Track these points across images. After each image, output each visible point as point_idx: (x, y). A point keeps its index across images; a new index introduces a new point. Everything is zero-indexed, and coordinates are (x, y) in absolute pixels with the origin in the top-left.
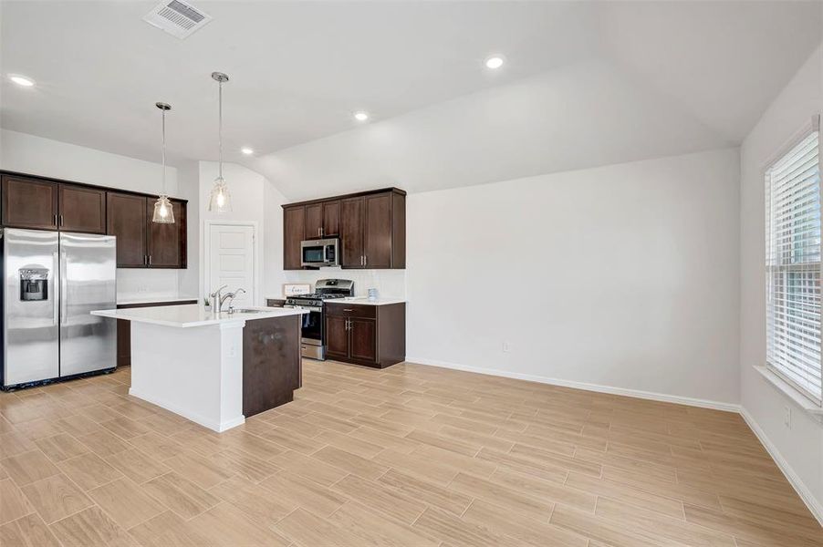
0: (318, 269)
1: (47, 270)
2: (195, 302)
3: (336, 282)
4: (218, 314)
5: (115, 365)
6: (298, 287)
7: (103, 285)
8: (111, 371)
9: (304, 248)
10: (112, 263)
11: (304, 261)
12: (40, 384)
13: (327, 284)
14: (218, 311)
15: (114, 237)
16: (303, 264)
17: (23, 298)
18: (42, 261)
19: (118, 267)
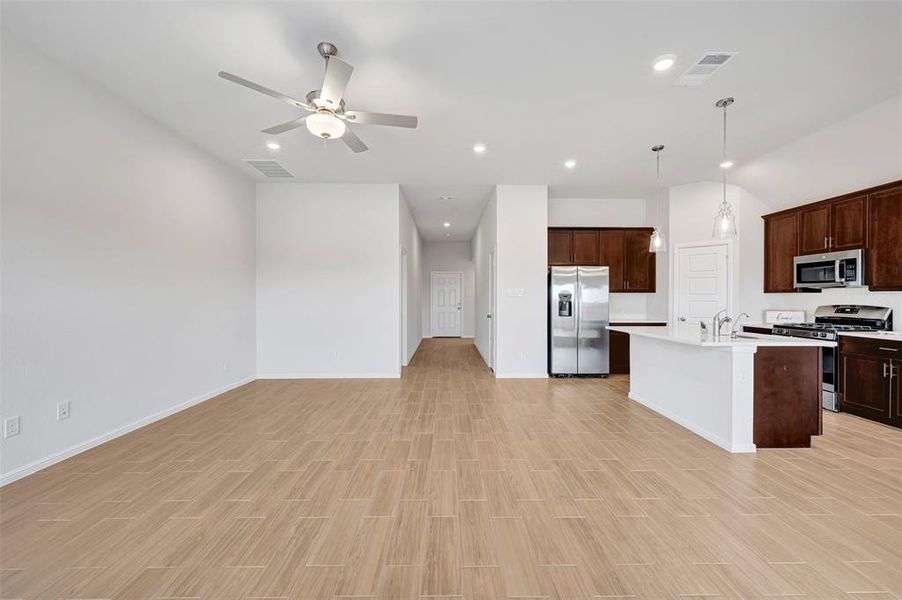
0: (820, 291)
1: (570, 295)
2: (664, 324)
3: (854, 309)
4: (717, 338)
5: (608, 372)
6: (785, 314)
7: (601, 306)
8: (605, 376)
9: (798, 266)
10: (606, 288)
11: (799, 281)
12: (566, 376)
13: (837, 312)
14: (717, 333)
15: (608, 268)
16: (796, 285)
17: (560, 315)
18: (569, 288)
19: (611, 291)
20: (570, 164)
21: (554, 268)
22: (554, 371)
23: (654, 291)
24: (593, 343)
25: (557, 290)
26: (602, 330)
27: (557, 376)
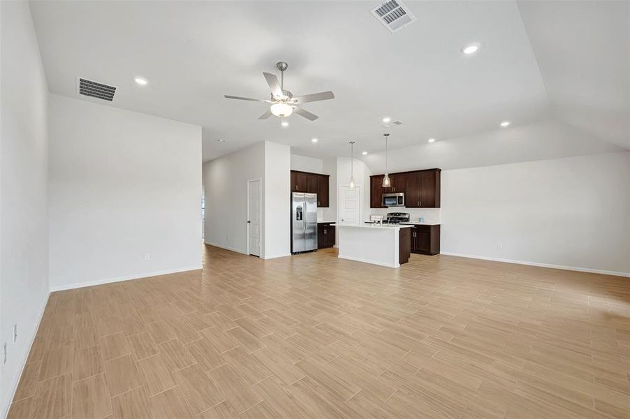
1: (302, 208)
2: (334, 223)
3: (399, 214)
5: (317, 248)
6: (377, 217)
7: (314, 214)
8: (315, 251)
9: (384, 198)
10: (316, 204)
11: (384, 203)
12: (299, 253)
13: (395, 215)
15: (316, 194)
16: (383, 205)
17: (296, 219)
18: (301, 204)
19: (318, 206)
20: (315, 140)
21: (293, 193)
22: (294, 251)
23: (328, 206)
24: (311, 235)
25: (295, 205)
26: (314, 228)
27: (295, 253)
